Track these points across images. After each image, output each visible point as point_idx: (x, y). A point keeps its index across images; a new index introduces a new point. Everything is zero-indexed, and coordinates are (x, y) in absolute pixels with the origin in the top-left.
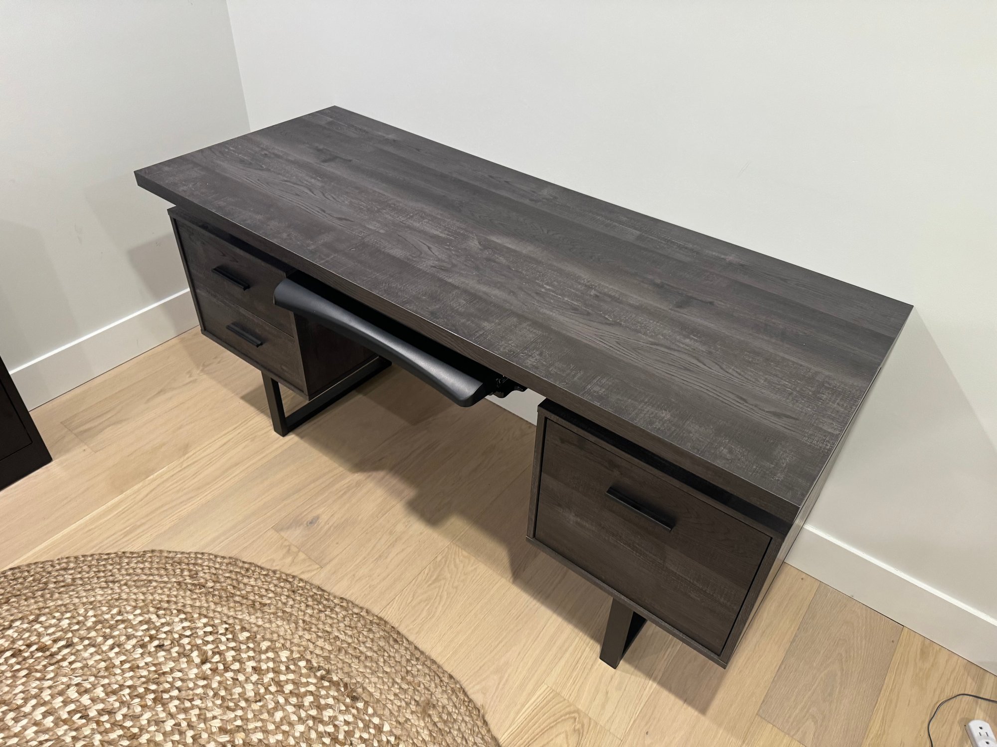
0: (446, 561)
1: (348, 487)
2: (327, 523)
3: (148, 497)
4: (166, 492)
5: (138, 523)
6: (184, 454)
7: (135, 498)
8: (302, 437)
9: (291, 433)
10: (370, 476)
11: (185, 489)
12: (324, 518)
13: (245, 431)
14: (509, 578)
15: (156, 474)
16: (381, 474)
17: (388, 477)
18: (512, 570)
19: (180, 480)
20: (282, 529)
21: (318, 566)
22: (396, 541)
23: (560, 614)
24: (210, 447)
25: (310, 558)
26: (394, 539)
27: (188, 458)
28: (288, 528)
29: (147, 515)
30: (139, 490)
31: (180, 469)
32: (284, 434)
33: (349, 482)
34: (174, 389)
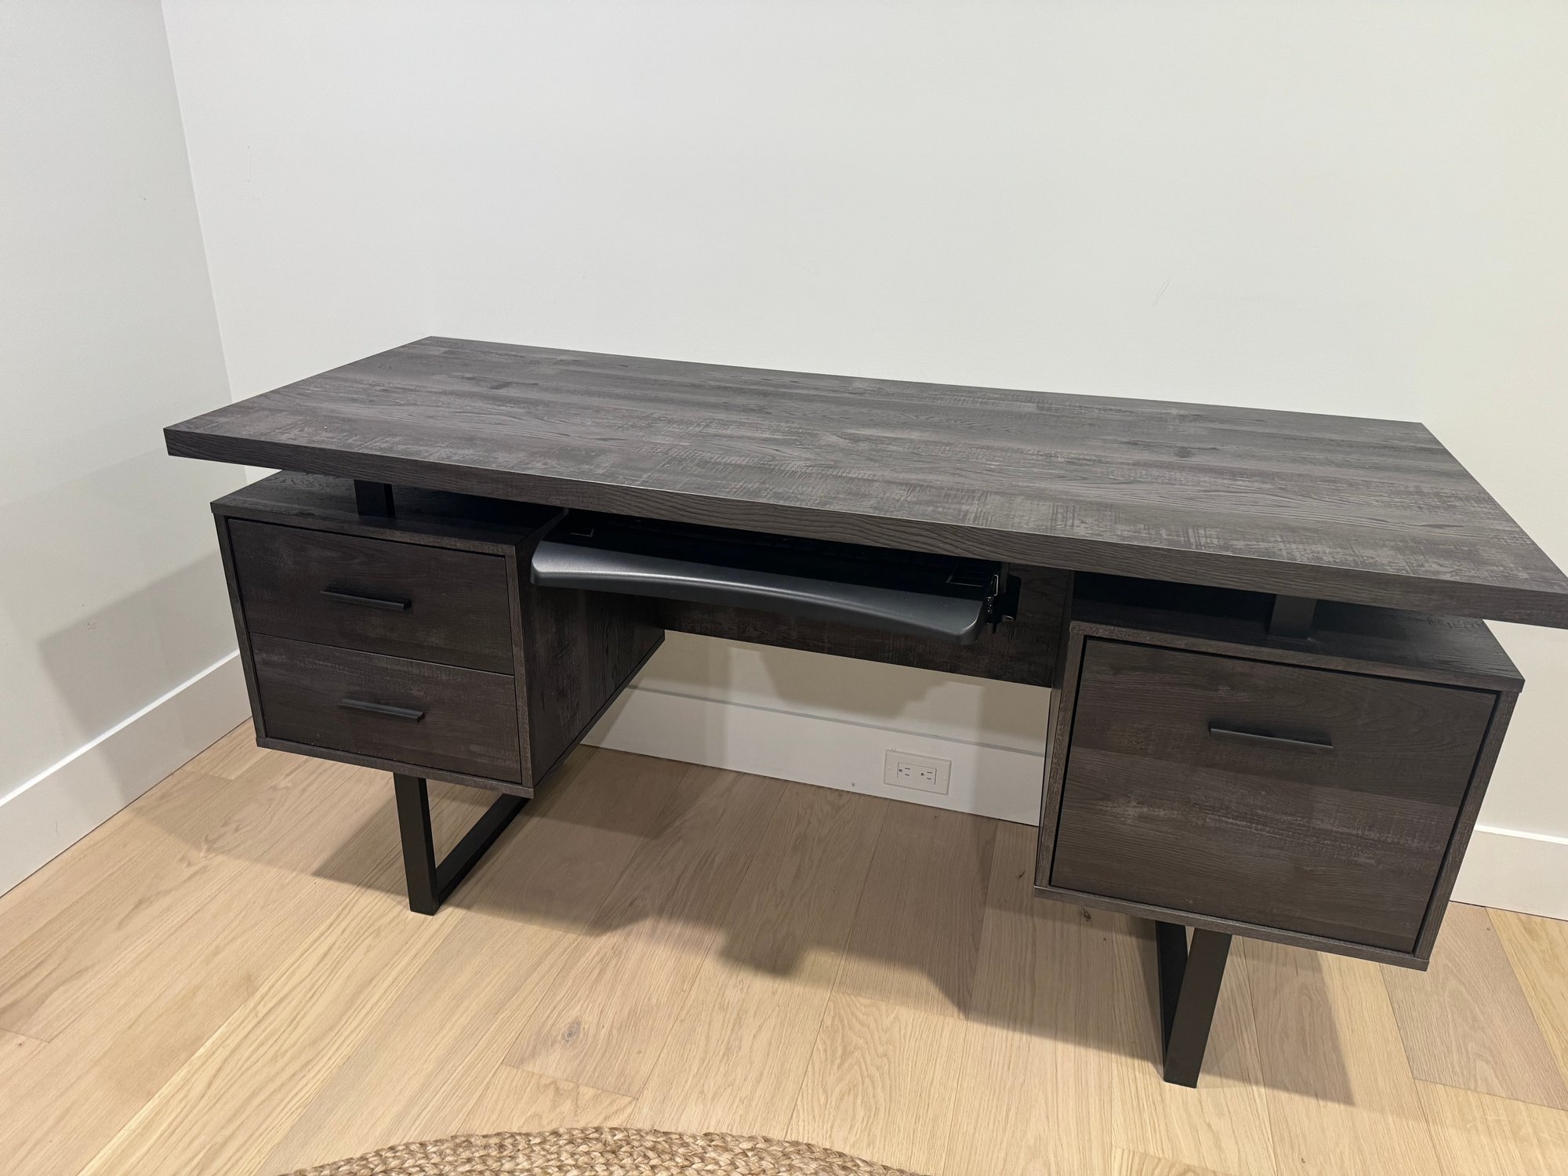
0: (842, 1021)
1: (601, 960)
2: (599, 1026)
3: (214, 1087)
4: (248, 1069)
5: (219, 1139)
6: (253, 993)
7: (186, 1096)
8: (468, 907)
9: (443, 907)
10: (629, 934)
11: (286, 1051)
12: (589, 1021)
13: (353, 925)
14: (956, 1014)
15: (209, 1043)
16: (646, 925)
17: (661, 925)
18: (953, 1002)
19: (267, 1039)
20: (522, 1061)
21: (627, 1099)
22: (739, 1018)
23: (1065, 1040)
24: (298, 967)
25: (604, 1091)
26: (734, 1016)
27: (263, 998)
28: (534, 1054)
29: (230, 1120)
30: (186, 1081)
31: (257, 1020)
32: (431, 911)
33: (598, 953)
34: (167, 892)
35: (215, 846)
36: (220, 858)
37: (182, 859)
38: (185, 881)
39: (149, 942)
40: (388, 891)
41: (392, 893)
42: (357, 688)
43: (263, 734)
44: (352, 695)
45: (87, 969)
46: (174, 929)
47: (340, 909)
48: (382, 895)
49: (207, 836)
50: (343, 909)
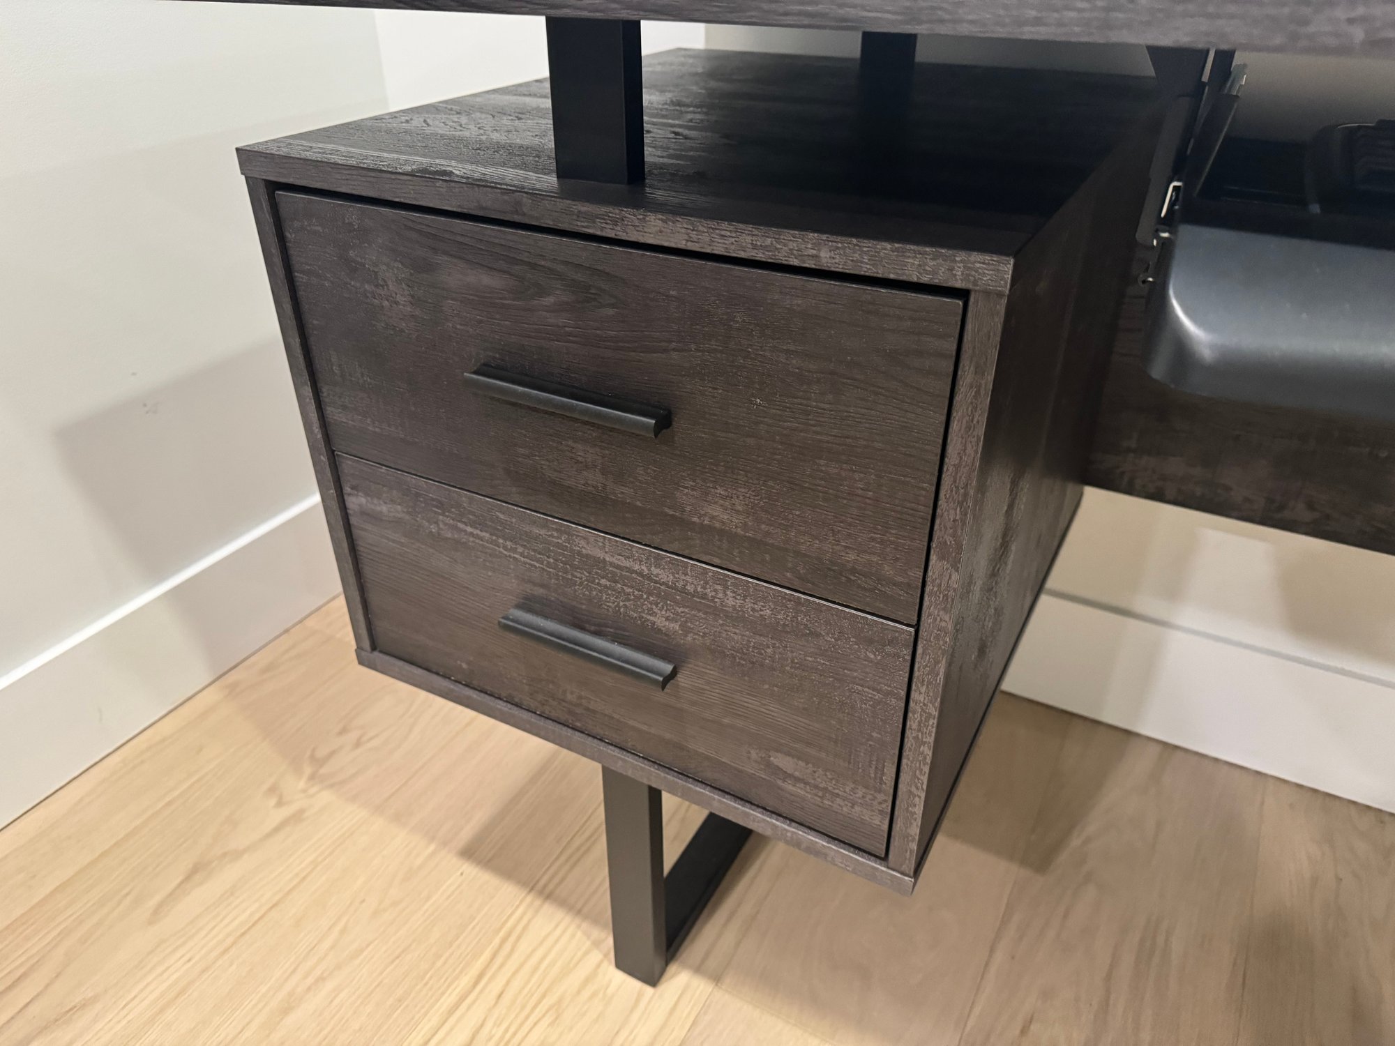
32: (652, 975)
34: (237, 855)
35: (323, 771)
36: (326, 796)
37: (272, 790)
38: (269, 835)
39: (189, 960)
40: (579, 912)
41: (586, 917)
42: (539, 591)
43: (366, 644)
44: (527, 604)
45: (84, 1006)
46: (230, 940)
47: (497, 941)
48: (568, 919)
49: (314, 750)
50: (504, 941)
